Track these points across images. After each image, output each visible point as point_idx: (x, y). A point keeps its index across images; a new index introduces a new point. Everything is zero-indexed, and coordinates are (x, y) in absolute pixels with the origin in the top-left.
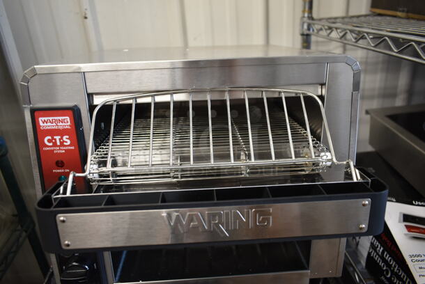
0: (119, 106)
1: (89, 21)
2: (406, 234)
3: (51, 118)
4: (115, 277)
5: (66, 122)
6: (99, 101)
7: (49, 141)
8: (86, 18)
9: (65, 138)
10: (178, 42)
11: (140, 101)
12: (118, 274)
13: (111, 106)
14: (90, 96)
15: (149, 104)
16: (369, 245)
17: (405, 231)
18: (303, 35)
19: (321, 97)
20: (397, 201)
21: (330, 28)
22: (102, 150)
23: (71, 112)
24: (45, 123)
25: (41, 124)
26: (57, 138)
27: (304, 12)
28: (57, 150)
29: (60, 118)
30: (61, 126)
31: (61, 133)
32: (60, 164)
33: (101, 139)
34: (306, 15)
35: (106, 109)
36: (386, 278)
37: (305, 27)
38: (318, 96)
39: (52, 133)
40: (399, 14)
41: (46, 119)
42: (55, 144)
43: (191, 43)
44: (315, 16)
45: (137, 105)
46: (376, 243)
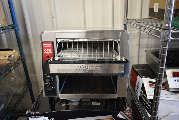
0: (64, 42)
1: (54, 19)
2: (148, 86)
3: (46, 44)
4: (60, 92)
5: (50, 45)
6: (59, 40)
7: (46, 50)
8: (53, 17)
9: (50, 50)
10: (83, 26)
11: (70, 41)
12: (61, 91)
13: (62, 42)
14: (57, 39)
15: (72, 42)
16: (140, 92)
17: (149, 85)
18: (124, 24)
19: (119, 42)
20: (149, 78)
21: (130, 23)
22: (59, 54)
23: (52, 43)
24: (45, 45)
25: (44, 46)
26: (48, 50)
27: (125, 17)
28: (48, 53)
29: (49, 44)
30: (49, 46)
31: (49, 48)
32: (48, 57)
33: (59, 51)
34: (125, 18)
35: (61, 43)
36: (144, 102)
37: (125, 22)
38: (118, 41)
39: (47, 48)
40: (155, 18)
41: (45, 44)
42: (47, 52)
43: (87, 27)
44: (128, 18)
45: (69, 42)
46: (142, 91)
